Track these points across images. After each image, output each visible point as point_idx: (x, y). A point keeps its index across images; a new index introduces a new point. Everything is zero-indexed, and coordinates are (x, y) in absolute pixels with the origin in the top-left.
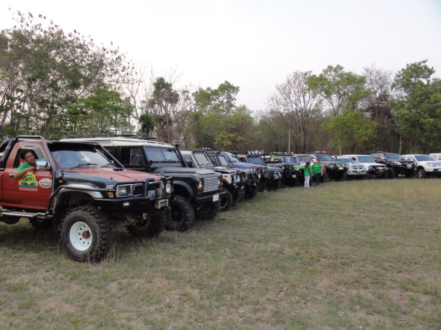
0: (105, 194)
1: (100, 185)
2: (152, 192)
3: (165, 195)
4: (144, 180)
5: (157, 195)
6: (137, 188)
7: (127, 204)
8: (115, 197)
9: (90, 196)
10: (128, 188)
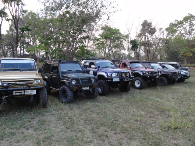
0: (143, 74)
1: (142, 72)
2: (155, 74)
3: (158, 75)
4: (153, 71)
5: (156, 75)
6: (151, 73)
7: (148, 77)
8: (146, 75)
9: (140, 74)
10: (149, 73)
